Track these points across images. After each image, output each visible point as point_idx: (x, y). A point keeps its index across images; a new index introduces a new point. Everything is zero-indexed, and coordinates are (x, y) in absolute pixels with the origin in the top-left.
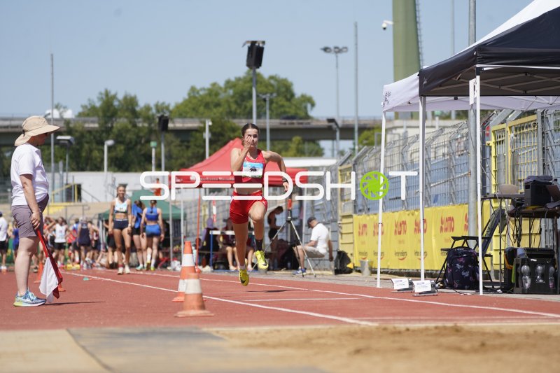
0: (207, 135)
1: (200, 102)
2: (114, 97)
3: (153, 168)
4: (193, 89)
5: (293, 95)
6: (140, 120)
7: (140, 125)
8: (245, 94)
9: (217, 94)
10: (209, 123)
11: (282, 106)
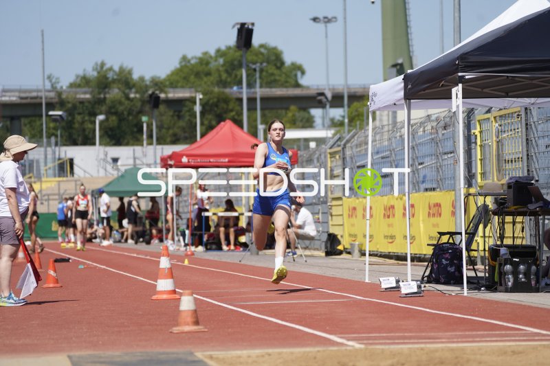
0: (198, 108)
1: (191, 72)
2: (111, 69)
3: (145, 143)
4: (184, 58)
5: (283, 63)
6: (133, 90)
7: (132, 96)
8: (236, 63)
9: (208, 63)
10: (199, 96)
11: (272, 74)
